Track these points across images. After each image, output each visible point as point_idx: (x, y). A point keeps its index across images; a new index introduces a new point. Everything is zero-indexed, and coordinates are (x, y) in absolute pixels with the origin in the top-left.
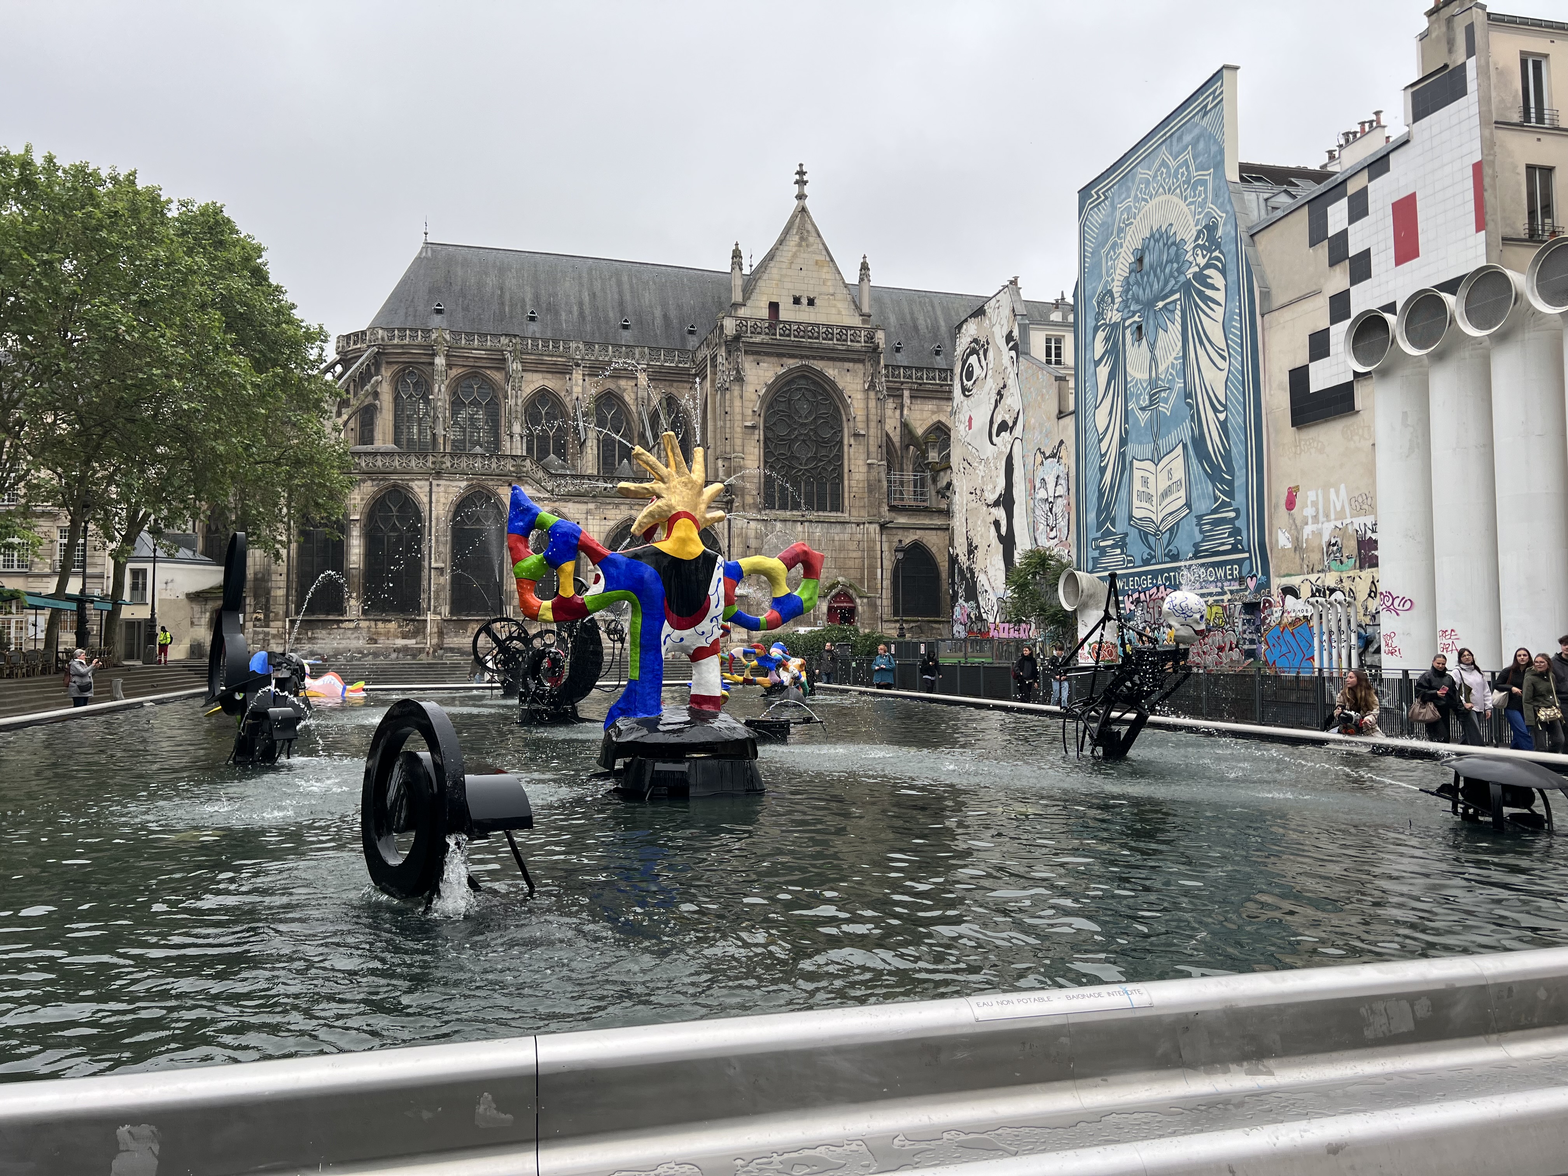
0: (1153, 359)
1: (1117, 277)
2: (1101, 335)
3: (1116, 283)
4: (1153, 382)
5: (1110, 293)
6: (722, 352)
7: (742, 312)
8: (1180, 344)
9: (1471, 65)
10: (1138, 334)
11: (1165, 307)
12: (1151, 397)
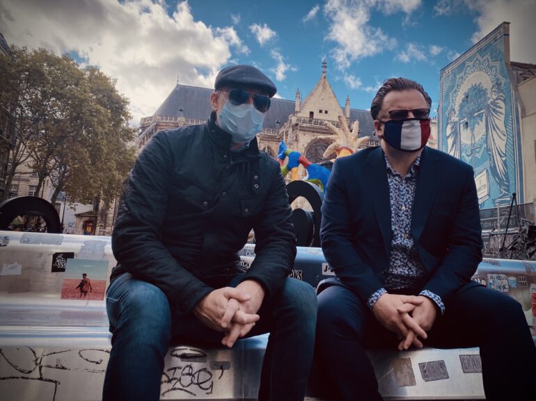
0: (473, 135)
1: (456, 104)
2: (449, 126)
3: (456, 106)
4: (472, 145)
5: (454, 110)
6: (291, 130)
7: (299, 115)
8: (485, 130)
10: (466, 126)
11: (478, 115)
12: (472, 151)
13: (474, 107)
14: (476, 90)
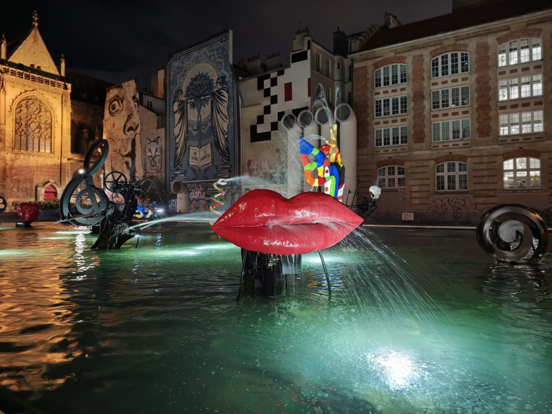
9: (309, 52)
10: (193, 106)
11: (204, 99)
12: (198, 127)
13: (201, 91)
14: (203, 78)
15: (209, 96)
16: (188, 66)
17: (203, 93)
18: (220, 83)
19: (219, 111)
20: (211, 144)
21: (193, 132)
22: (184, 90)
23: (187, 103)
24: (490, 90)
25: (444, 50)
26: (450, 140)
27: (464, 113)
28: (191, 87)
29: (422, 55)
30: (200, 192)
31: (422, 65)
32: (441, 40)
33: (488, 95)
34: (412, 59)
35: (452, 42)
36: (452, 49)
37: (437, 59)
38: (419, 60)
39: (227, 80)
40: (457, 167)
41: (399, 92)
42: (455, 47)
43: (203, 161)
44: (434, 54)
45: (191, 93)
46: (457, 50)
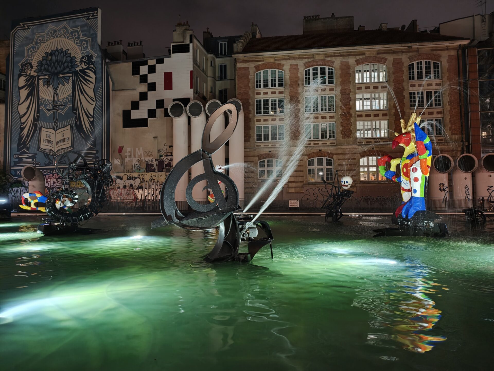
0: (56, 93)
1: (34, 59)
4: (55, 102)
9: (191, 45)
10: (47, 83)
11: (63, 77)
12: (53, 107)
13: (58, 68)
14: (62, 54)
15: (71, 75)
16: (41, 38)
17: (62, 71)
18: (85, 62)
19: (83, 92)
20: (72, 127)
21: (46, 112)
22: (34, 64)
23: (38, 79)
24: (351, 101)
25: (315, 63)
26: (319, 139)
27: (331, 117)
28: (44, 62)
29: (297, 65)
30: (55, 180)
31: (298, 73)
32: (313, 55)
33: (350, 104)
34: (289, 67)
35: (322, 57)
36: (321, 64)
37: (309, 70)
38: (294, 68)
39: (94, 60)
40: (325, 162)
41: (277, 94)
42: (324, 62)
43: (60, 144)
44: (307, 65)
45: (45, 68)
46: (325, 65)
